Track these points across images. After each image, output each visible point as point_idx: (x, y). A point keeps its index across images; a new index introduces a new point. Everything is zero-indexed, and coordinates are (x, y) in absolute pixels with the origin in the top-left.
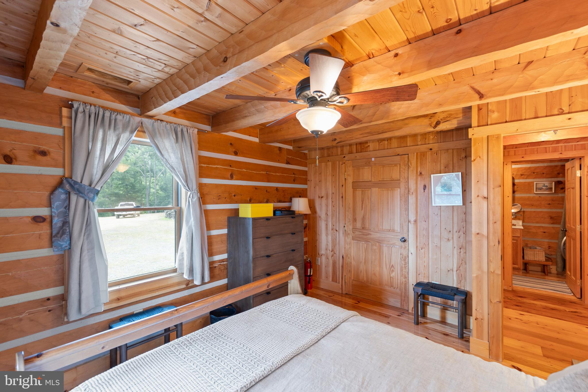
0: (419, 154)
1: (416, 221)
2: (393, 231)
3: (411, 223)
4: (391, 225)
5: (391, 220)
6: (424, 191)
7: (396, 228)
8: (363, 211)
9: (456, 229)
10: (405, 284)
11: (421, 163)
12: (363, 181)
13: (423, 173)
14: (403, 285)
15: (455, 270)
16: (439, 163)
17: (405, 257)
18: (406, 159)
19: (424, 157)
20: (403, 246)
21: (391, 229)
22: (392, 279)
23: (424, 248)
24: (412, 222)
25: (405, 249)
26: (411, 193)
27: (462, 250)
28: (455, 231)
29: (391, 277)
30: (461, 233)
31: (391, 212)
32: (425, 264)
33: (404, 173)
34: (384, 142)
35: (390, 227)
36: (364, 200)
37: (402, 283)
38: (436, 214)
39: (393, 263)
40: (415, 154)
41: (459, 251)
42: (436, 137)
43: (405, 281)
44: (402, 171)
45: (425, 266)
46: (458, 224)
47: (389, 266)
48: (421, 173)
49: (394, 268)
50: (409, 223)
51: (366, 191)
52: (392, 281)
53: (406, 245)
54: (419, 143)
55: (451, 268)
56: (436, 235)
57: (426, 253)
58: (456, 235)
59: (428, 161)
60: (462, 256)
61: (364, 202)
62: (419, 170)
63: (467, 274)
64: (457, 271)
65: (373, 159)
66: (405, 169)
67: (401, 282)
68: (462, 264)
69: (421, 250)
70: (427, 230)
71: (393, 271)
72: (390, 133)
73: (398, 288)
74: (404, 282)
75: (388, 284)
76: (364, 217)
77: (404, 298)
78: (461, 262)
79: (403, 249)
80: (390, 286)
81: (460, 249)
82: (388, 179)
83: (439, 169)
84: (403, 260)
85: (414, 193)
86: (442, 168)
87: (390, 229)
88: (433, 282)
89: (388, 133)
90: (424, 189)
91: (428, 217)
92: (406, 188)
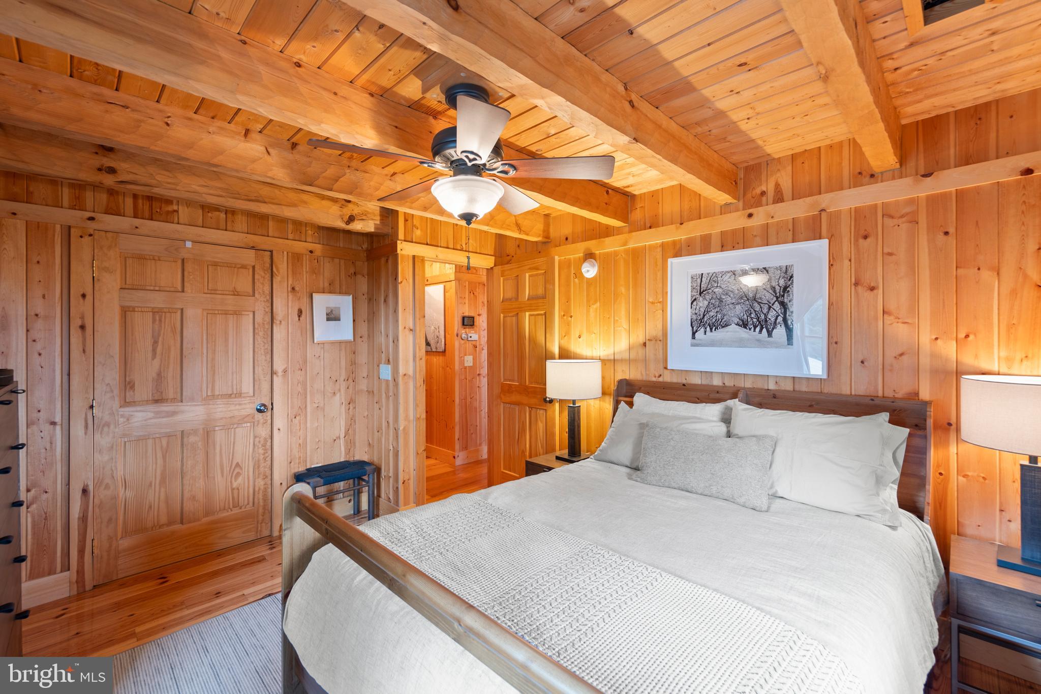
0: (290, 254)
1: (285, 371)
2: (239, 395)
3: (278, 376)
4: (235, 382)
5: (235, 375)
6: (299, 320)
7: (244, 390)
8: (156, 362)
9: (343, 376)
10: (265, 488)
11: (293, 272)
12: (157, 288)
13: (297, 289)
14: (261, 492)
15: (342, 436)
16: (322, 277)
17: (265, 440)
18: (267, 260)
19: (298, 261)
20: (262, 421)
21: (235, 392)
22: (236, 492)
23: (299, 414)
24: (280, 373)
25: (265, 425)
26: (278, 322)
27: (351, 405)
28: (342, 379)
29: (233, 489)
30: (350, 380)
31: (234, 359)
32: (301, 441)
33: (263, 284)
34: (217, 213)
35: (233, 389)
36: (159, 335)
37: (259, 489)
38: (317, 356)
39: (238, 459)
40: (285, 253)
41: (347, 408)
42: (316, 234)
43: (265, 484)
44: (259, 280)
45: (300, 444)
46: (346, 369)
47: (228, 469)
48: (293, 289)
49: (241, 469)
50: (275, 376)
51: (168, 315)
52: (236, 495)
53: (267, 416)
54: (291, 236)
55: (338, 435)
56: (317, 390)
57: (301, 422)
58: (343, 385)
59: (304, 270)
60: (351, 413)
61: (161, 339)
62: (290, 282)
63: (357, 437)
64: (345, 437)
65: (189, 244)
66: (264, 277)
67: (257, 489)
68: (351, 424)
69: (294, 419)
70: (304, 384)
71: (238, 474)
72: (274, 207)
73: (248, 504)
74: (262, 488)
75: (227, 506)
76: (159, 374)
77: (263, 516)
78: (350, 422)
79: (260, 425)
80: (231, 506)
81: (349, 404)
82: (227, 293)
83: (321, 286)
84: (260, 446)
85: (283, 322)
86: (326, 284)
87: (230, 393)
88: (313, 466)
89: (270, 205)
90: (299, 316)
91: (305, 362)
92: (267, 313)
